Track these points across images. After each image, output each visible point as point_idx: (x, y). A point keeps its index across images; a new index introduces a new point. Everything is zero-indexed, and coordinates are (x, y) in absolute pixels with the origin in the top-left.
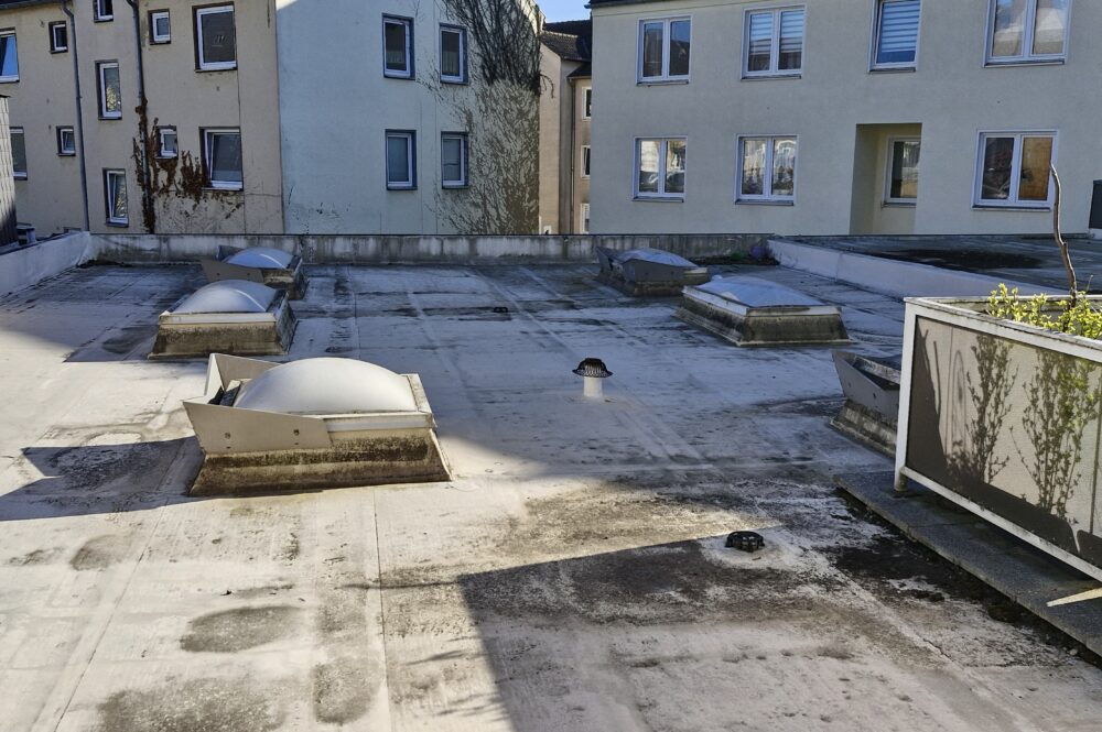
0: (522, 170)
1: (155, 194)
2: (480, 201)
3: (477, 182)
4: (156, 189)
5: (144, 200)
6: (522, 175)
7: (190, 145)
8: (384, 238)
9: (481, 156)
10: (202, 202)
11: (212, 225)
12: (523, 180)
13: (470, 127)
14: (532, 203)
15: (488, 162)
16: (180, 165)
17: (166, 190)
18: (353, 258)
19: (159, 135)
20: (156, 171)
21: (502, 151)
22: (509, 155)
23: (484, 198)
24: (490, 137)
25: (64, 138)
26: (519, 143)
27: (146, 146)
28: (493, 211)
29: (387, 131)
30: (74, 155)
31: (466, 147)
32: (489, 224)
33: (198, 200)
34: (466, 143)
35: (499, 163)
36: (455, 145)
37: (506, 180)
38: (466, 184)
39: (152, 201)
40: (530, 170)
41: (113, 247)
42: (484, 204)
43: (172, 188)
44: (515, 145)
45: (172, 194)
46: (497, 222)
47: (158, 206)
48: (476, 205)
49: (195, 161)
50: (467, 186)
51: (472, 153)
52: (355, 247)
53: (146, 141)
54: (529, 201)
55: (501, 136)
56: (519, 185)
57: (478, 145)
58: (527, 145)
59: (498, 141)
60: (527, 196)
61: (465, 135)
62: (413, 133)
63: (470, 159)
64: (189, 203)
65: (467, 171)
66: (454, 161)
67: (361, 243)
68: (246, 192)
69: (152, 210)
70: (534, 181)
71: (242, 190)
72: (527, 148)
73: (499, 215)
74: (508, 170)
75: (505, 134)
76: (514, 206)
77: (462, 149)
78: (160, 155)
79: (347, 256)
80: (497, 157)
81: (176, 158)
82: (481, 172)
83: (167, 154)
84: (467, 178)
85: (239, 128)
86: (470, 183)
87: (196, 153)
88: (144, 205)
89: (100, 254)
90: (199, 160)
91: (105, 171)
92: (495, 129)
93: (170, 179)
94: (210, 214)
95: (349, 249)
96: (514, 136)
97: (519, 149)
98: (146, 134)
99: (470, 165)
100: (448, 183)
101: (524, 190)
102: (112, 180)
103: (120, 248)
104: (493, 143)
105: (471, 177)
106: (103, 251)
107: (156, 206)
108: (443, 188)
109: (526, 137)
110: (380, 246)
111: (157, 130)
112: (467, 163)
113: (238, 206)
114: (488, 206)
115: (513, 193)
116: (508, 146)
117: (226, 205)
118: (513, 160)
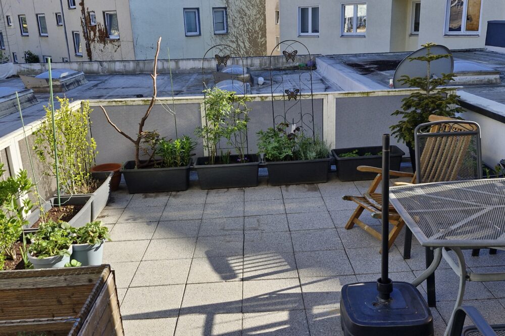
0: (257, 24)
1: (90, 42)
2: (234, 39)
3: (233, 30)
4: (90, 40)
5: (86, 44)
6: (257, 27)
7: (100, 20)
8: (137, 62)
9: (234, 18)
10: (106, 45)
11: (110, 56)
12: (257, 29)
13: (228, 4)
14: (262, 39)
15: (238, 21)
16: (97, 29)
17: (93, 40)
18: (124, 71)
19: (89, 15)
20: (90, 31)
21: (245, 15)
22: (249, 17)
23: (237, 38)
24: (239, 9)
25: (59, 18)
26: (255, 11)
27: (85, 20)
28: (242, 44)
29: (184, 9)
30: (62, 25)
31: (226, 14)
32: (240, 50)
33: (105, 44)
34: (226, 12)
35: (244, 21)
36: (221, 13)
37: (248, 29)
38: (227, 32)
39: (89, 45)
40: (261, 24)
41: (23, 69)
42: (237, 41)
43: (96, 39)
44: (252, 12)
45: (96, 42)
46: (244, 49)
47: (92, 47)
48: (233, 42)
49: (103, 27)
50: (227, 33)
51: (230, 17)
52: (125, 66)
53: (85, 18)
54: (261, 39)
55: (244, 8)
56: (255, 31)
57: (233, 13)
58: (259, 12)
59: (243, 11)
60: (260, 36)
61: (225, 8)
62: (198, 9)
63: (228, 20)
64: (102, 45)
65: (227, 25)
66: (221, 21)
67: (127, 64)
68: (121, 40)
69: (90, 49)
70: (263, 29)
71: (119, 39)
72: (259, 13)
73: (245, 46)
74: (249, 24)
75: (247, 7)
76: (253, 42)
77: (225, 15)
78: (90, 24)
79: (121, 71)
80: (243, 18)
81: (96, 26)
82: (235, 26)
83: (93, 24)
84: (227, 29)
85: (116, 11)
86: (229, 31)
87: (102, 23)
88: (87, 47)
89: (18, 72)
90: (104, 26)
91: (73, 32)
92: (241, 5)
93: (95, 34)
94: (110, 51)
95: (122, 67)
96: (251, 8)
97: (254, 13)
98: (85, 15)
99: (229, 23)
100: (217, 32)
101: (258, 33)
102: (76, 36)
103: (26, 69)
104: (241, 11)
105: (229, 28)
106: (19, 71)
107: (91, 47)
108: (215, 34)
109: (258, 7)
110: (135, 65)
111: (89, 13)
112: (227, 22)
113: (118, 47)
114: (239, 42)
115: (252, 35)
116: (248, 13)
117: (114, 46)
118: (251, 19)
